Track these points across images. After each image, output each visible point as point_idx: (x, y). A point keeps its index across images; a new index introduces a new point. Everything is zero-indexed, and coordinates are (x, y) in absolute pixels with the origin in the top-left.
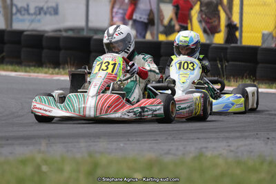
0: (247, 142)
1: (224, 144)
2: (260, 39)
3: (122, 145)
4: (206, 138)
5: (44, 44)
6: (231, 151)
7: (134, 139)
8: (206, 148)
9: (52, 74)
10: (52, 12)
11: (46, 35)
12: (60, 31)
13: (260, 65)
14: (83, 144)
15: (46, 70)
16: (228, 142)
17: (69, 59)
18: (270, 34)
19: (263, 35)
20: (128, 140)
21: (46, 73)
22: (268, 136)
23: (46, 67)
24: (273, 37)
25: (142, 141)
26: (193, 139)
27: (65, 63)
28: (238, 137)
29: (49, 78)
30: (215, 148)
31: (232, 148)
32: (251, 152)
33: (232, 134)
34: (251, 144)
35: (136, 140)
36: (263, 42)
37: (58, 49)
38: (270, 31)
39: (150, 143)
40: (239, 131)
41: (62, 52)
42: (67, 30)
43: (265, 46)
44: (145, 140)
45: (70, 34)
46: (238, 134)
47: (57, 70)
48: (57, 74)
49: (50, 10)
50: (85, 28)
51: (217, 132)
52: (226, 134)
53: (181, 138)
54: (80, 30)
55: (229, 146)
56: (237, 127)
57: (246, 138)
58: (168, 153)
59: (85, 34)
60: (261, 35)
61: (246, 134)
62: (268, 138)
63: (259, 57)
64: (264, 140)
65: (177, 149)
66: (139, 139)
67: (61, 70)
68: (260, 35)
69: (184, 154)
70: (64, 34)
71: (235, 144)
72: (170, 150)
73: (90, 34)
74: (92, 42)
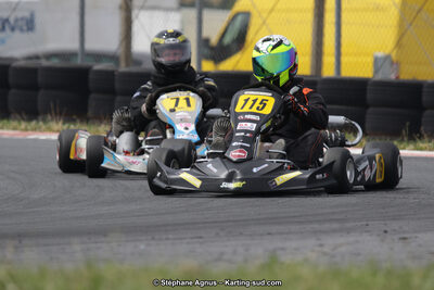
0: (351, 238)
1: (311, 242)
2: (371, 65)
3: (142, 247)
4: (281, 233)
5: (11, 80)
6: (325, 254)
7: (164, 237)
8: (283, 249)
9: (26, 130)
10: (25, 28)
11: (15, 64)
12: (37, 57)
13: (370, 110)
14: (77, 246)
15: (15, 123)
16: (318, 239)
17: (52, 105)
18: (388, 57)
19: (376, 60)
20: (153, 239)
21: (15, 129)
22: (386, 228)
23: (15, 119)
24: (392, 63)
25: (175, 239)
26: (261, 235)
27: (47, 111)
28: (334, 231)
29: (21, 137)
30: (296, 249)
31: (326, 249)
32: (359, 254)
33: (327, 226)
34: (357, 242)
35: (167, 239)
36: (376, 71)
37: (35, 87)
38: (387, 52)
39: (188, 243)
40: (337, 221)
41: (42, 93)
42: (49, 56)
43: (379, 77)
44: (181, 239)
45: (55, 62)
46: (335, 226)
47: (34, 123)
48: (34, 130)
49: (20, 23)
50: (80, 53)
52: (316, 226)
53: (241, 234)
54: (72, 55)
55: (321, 245)
56: (333, 213)
57: (349, 231)
58: (219, 259)
59: (79, 62)
60: (373, 60)
61: (349, 225)
62: (386, 232)
63: (369, 96)
64: (379, 235)
65: (235, 252)
66: (171, 236)
67: (41, 123)
68: (370, 60)
69: (246, 261)
70: (44, 63)
71: (330, 242)
72: (222, 254)
73: (87, 63)
74: (91, 76)
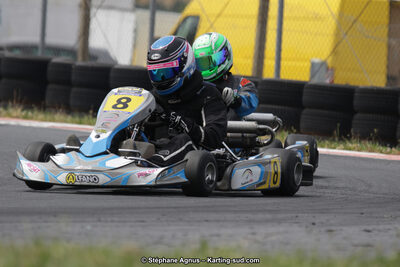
0: (281, 228)
1: (245, 230)
2: (308, 70)
3: (89, 227)
4: (218, 221)
6: (256, 242)
7: (109, 219)
8: (218, 235)
13: (306, 111)
16: (251, 228)
17: (15, 93)
18: (323, 63)
19: (313, 65)
20: (100, 221)
22: (313, 220)
24: (328, 69)
25: (119, 222)
26: (199, 221)
28: (267, 221)
30: (231, 236)
31: (259, 238)
32: (287, 244)
33: (260, 216)
34: (287, 232)
35: (112, 221)
36: (313, 75)
38: (323, 58)
39: (132, 226)
40: (270, 211)
42: (12, 48)
43: (315, 81)
44: (125, 222)
45: (17, 54)
46: (268, 216)
50: (40, 46)
51: (235, 212)
52: (250, 216)
53: (181, 220)
55: (254, 234)
56: (267, 205)
57: (280, 222)
58: (159, 241)
59: (39, 54)
60: (310, 64)
61: (280, 216)
62: (314, 224)
63: (305, 98)
64: (307, 227)
65: (173, 236)
66: (116, 219)
68: (307, 65)
69: (183, 245)
70: (8, 54)
71: (262, 230)
72: (162, 238)
73: (48, 55)
74: (50, 68)
